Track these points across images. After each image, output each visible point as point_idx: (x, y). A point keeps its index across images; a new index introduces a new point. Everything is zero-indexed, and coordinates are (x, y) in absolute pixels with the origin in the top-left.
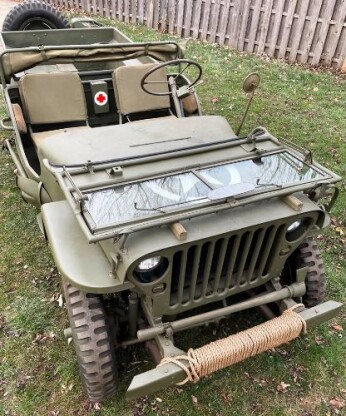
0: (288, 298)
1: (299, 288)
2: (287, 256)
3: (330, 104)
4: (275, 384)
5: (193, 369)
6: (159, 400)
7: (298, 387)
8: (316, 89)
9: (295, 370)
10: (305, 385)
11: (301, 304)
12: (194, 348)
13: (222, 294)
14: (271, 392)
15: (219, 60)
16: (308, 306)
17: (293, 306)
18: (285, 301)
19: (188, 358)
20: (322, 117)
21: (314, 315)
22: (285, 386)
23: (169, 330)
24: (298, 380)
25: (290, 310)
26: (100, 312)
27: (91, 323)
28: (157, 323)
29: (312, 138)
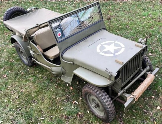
0: (146, 72)
1: (148, 68)
2: (142, 61)
3: (118, 11)
4: (151, 98)
5: (136, 97)
6: (125, 115)
7: (157, 96)
8: (111, 7)
9: (153, 92)
10: (158, 94)
11: (150, 72)
12: (133, 92)
13: (131, 77)
14: (151, 100)
15: (72, 6)
16: (152, 72)
17: (149, 73)
18: (146, 73)
19: (133, 95)
20: (118, 16)
21: (155, 73)
22: (153, 97)
23: (125, 90)
24: (156, 94)
25: (149, 74)
26: (106, 93)
27: (106, 96)
28: (120, 90)
29: (119, 24)
